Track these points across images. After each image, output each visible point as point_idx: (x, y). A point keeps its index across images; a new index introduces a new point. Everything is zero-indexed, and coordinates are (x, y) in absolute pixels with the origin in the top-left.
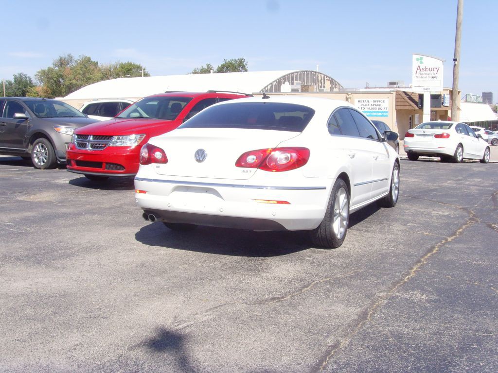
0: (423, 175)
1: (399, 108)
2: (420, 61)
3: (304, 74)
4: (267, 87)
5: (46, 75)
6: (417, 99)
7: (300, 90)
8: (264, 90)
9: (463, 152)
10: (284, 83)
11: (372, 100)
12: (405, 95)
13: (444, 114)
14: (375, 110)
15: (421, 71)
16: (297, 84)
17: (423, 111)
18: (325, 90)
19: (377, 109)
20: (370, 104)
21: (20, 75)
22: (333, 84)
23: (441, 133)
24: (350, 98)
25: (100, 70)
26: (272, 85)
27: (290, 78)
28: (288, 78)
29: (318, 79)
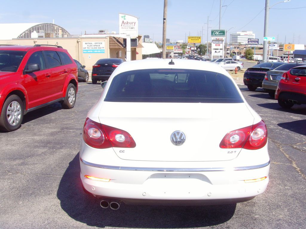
1: (112, 47)
2: (123, 18)
3: (45, 26)
4: (22, 34)
6: (122, 42)
7: (44, 37)
8: (20, 36)
10: (33, 32)
11: (94, 42)
12: (115, 39)
13: (134, 50)
14: (96, 49)
15: (124, 24)
16: (41, 32)
17: (126, 49)
18: (59, 36)
19: (98, 48)
20: (93, 45)
22: (64, 32)
24: (80, 41)
26: (25, 33)
27: (37, 28)
28: (36, 28)
29: (54, 29)
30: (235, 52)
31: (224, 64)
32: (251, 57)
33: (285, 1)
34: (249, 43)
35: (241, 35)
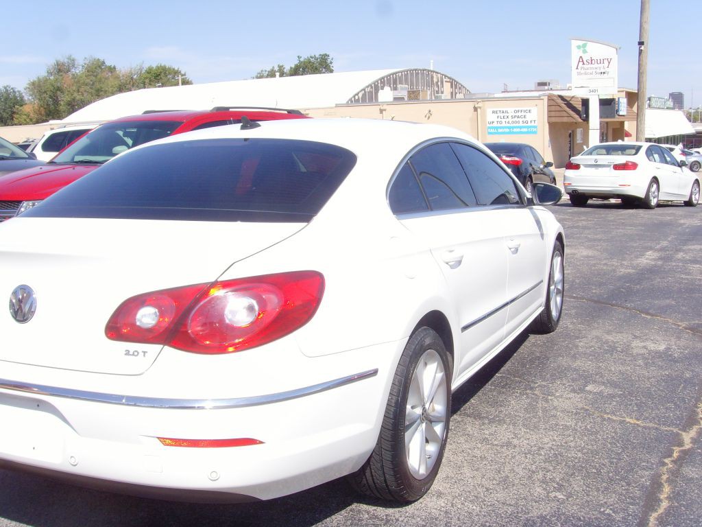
0: (600, 240)
1: (554, 120)
2: (582, 49)
3: (412, 74)
4: (357, 94)
5: (37, 87)
6: (579, 107)
7: (406, 99)
8: (353, 99)
9: (659, 191)
10: (382, 89)
11: (513, 109)
12: (562, 102)
13: (618, 127)
14: (517, 125)
15: (584, 64)
16: (402, 89)
17: (588, 123)
18: (443, 97)
19: (521, 122)
20: (510, 115)
21: (5, 88)
22: (456, 88)
23: (624, 162)
24: (480, 108)
25: (117, 77)
26: (365, 92)
27: (391, 81)
28: (389, 81)
29: (432, 81)
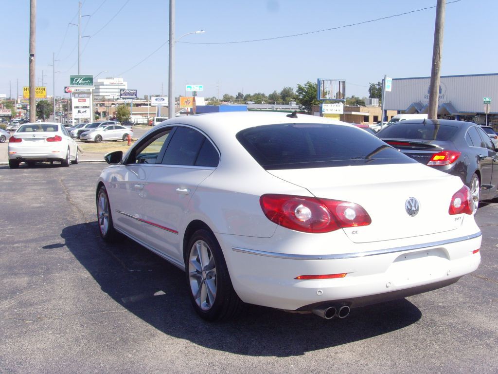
30: (99, 111)
31: (104, 130)
32: (127, 119)
33: (197, 32)
34: (121, 97)
35: (104, 84)
